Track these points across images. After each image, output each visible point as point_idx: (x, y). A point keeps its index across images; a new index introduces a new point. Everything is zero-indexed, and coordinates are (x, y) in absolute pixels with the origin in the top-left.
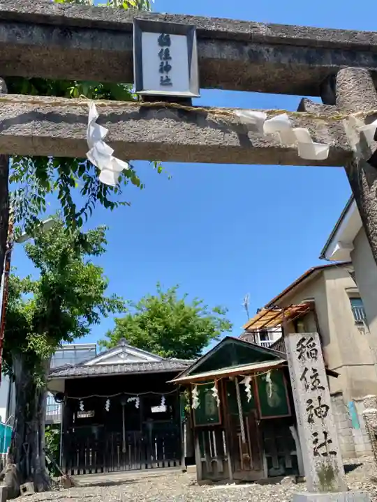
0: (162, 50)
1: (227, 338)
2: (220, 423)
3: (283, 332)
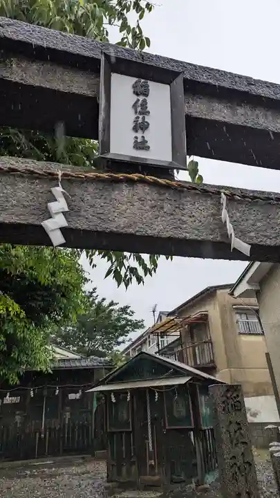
0: (138, 100)
1: (142, 353)
2: (131, 430)
3: (180, 335)
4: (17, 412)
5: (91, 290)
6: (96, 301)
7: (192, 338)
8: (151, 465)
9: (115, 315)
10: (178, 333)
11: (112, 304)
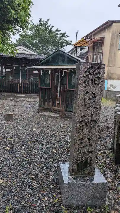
1: (59, 50)
2: (50, 88)
3: (88, 49)
4: (10, 75)
5: (46, 21)
6: (49, 28)
7: (94, 50)
8: (58, 104)
9: (58, 37)
10: (87, 48)
11: (57, 30)
